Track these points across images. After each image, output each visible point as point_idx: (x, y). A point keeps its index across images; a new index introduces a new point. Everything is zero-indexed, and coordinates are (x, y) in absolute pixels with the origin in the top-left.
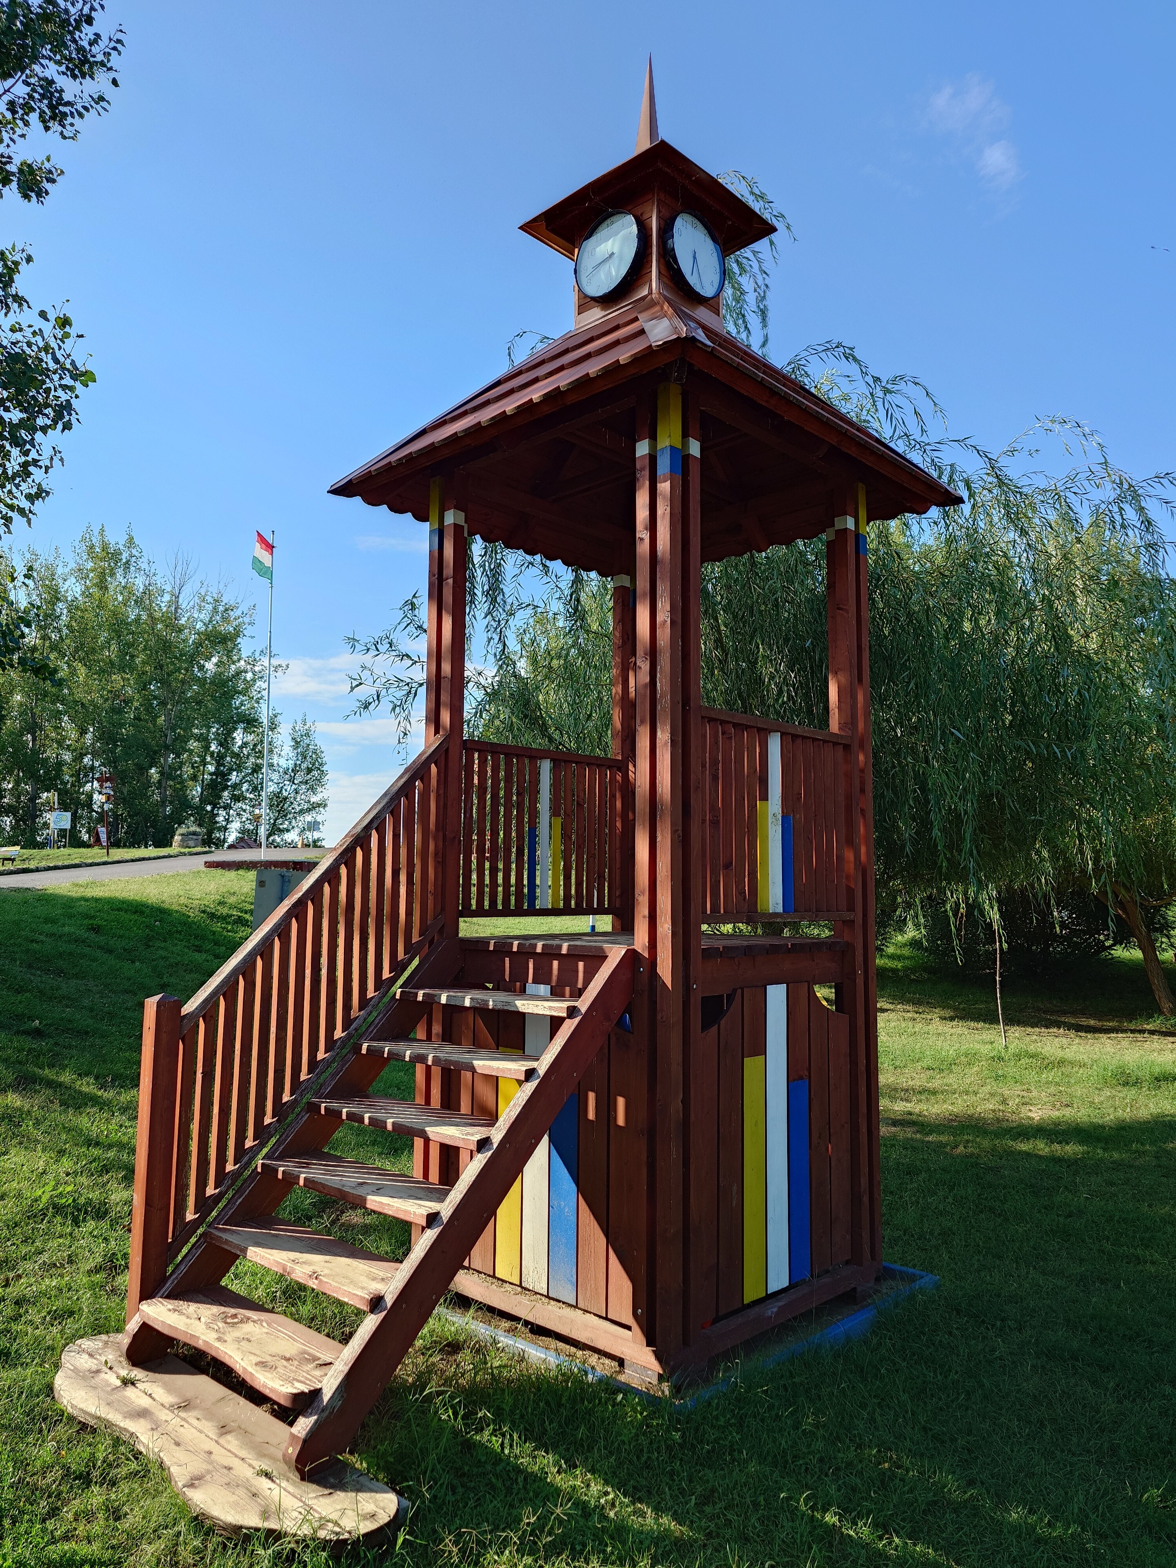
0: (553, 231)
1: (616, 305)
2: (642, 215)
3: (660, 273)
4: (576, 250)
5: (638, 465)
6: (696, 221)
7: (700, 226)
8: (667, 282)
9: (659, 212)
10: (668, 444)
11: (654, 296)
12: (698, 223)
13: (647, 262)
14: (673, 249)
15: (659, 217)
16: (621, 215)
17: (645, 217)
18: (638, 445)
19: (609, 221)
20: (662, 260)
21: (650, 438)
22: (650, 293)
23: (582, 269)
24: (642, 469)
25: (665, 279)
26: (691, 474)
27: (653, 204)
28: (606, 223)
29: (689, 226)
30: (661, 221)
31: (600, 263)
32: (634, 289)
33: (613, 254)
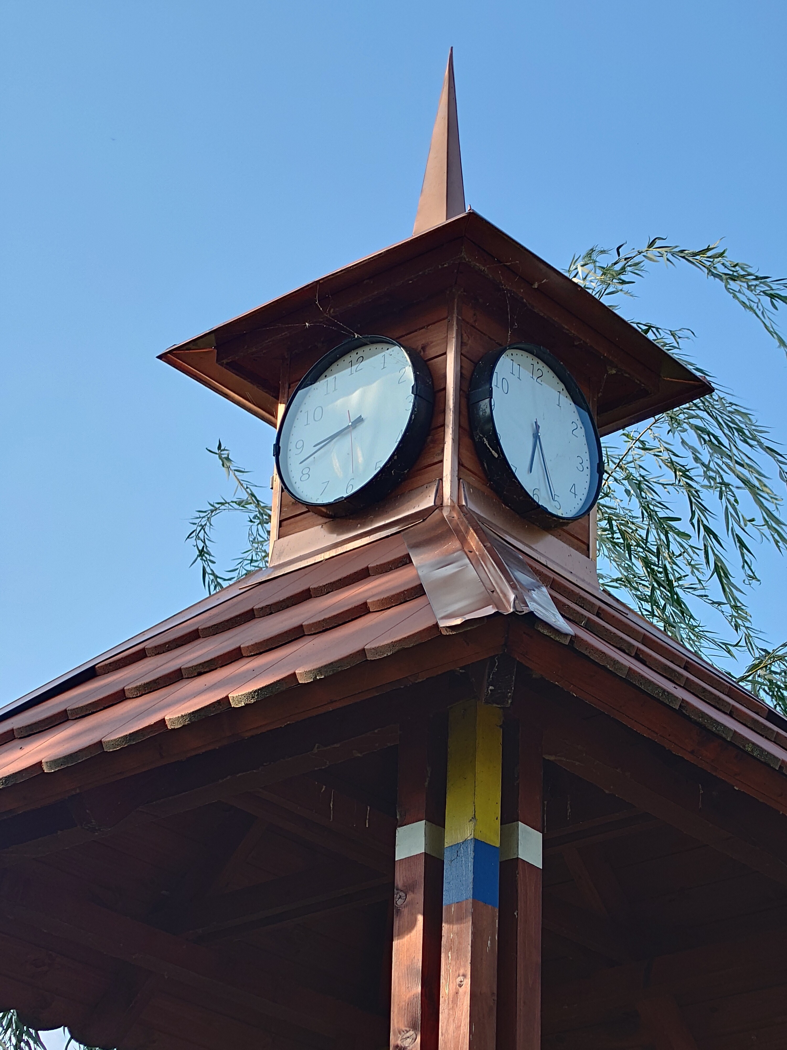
0: (234, 367)
1: (363, 525)
2: (424, 348)
3: (460, 465)
4: (281, 408)
5: (400, 879)
6: (541, 365)
7: (549, 374)
8: (477, 484)
9: (461, 345)
10: (468, 834)
11: (445, 514)
12: (546, 369)
13: (434, 441)
14: (491, 419)
15: (461, 355)
16: (379, 346)
17: (432, 352)
18: (401, 832)
19: (353, 356)
20: (466, 440)
21: (427, 820)
22: (439, 505)
23: (292, 446)
24: (410, 888)
25: (472, 479)
26: (521, 904)
27: (449, 327)
28: (347, 358)
29: (526, 374)
30: (467, 364)
31: (332, 438)
32: (402, 495)
33: (360, 420)
